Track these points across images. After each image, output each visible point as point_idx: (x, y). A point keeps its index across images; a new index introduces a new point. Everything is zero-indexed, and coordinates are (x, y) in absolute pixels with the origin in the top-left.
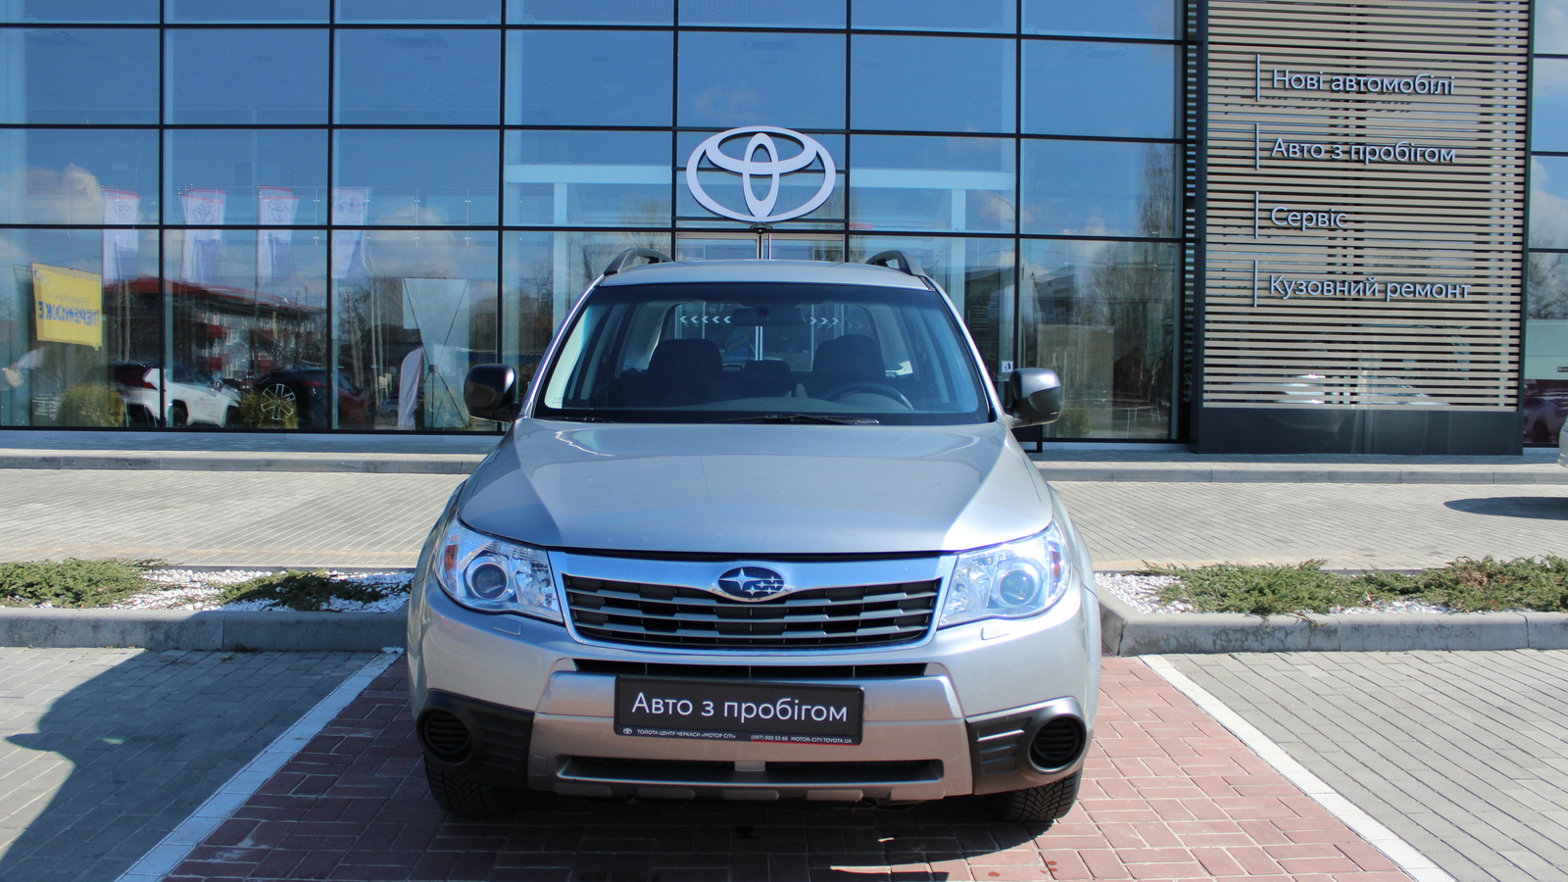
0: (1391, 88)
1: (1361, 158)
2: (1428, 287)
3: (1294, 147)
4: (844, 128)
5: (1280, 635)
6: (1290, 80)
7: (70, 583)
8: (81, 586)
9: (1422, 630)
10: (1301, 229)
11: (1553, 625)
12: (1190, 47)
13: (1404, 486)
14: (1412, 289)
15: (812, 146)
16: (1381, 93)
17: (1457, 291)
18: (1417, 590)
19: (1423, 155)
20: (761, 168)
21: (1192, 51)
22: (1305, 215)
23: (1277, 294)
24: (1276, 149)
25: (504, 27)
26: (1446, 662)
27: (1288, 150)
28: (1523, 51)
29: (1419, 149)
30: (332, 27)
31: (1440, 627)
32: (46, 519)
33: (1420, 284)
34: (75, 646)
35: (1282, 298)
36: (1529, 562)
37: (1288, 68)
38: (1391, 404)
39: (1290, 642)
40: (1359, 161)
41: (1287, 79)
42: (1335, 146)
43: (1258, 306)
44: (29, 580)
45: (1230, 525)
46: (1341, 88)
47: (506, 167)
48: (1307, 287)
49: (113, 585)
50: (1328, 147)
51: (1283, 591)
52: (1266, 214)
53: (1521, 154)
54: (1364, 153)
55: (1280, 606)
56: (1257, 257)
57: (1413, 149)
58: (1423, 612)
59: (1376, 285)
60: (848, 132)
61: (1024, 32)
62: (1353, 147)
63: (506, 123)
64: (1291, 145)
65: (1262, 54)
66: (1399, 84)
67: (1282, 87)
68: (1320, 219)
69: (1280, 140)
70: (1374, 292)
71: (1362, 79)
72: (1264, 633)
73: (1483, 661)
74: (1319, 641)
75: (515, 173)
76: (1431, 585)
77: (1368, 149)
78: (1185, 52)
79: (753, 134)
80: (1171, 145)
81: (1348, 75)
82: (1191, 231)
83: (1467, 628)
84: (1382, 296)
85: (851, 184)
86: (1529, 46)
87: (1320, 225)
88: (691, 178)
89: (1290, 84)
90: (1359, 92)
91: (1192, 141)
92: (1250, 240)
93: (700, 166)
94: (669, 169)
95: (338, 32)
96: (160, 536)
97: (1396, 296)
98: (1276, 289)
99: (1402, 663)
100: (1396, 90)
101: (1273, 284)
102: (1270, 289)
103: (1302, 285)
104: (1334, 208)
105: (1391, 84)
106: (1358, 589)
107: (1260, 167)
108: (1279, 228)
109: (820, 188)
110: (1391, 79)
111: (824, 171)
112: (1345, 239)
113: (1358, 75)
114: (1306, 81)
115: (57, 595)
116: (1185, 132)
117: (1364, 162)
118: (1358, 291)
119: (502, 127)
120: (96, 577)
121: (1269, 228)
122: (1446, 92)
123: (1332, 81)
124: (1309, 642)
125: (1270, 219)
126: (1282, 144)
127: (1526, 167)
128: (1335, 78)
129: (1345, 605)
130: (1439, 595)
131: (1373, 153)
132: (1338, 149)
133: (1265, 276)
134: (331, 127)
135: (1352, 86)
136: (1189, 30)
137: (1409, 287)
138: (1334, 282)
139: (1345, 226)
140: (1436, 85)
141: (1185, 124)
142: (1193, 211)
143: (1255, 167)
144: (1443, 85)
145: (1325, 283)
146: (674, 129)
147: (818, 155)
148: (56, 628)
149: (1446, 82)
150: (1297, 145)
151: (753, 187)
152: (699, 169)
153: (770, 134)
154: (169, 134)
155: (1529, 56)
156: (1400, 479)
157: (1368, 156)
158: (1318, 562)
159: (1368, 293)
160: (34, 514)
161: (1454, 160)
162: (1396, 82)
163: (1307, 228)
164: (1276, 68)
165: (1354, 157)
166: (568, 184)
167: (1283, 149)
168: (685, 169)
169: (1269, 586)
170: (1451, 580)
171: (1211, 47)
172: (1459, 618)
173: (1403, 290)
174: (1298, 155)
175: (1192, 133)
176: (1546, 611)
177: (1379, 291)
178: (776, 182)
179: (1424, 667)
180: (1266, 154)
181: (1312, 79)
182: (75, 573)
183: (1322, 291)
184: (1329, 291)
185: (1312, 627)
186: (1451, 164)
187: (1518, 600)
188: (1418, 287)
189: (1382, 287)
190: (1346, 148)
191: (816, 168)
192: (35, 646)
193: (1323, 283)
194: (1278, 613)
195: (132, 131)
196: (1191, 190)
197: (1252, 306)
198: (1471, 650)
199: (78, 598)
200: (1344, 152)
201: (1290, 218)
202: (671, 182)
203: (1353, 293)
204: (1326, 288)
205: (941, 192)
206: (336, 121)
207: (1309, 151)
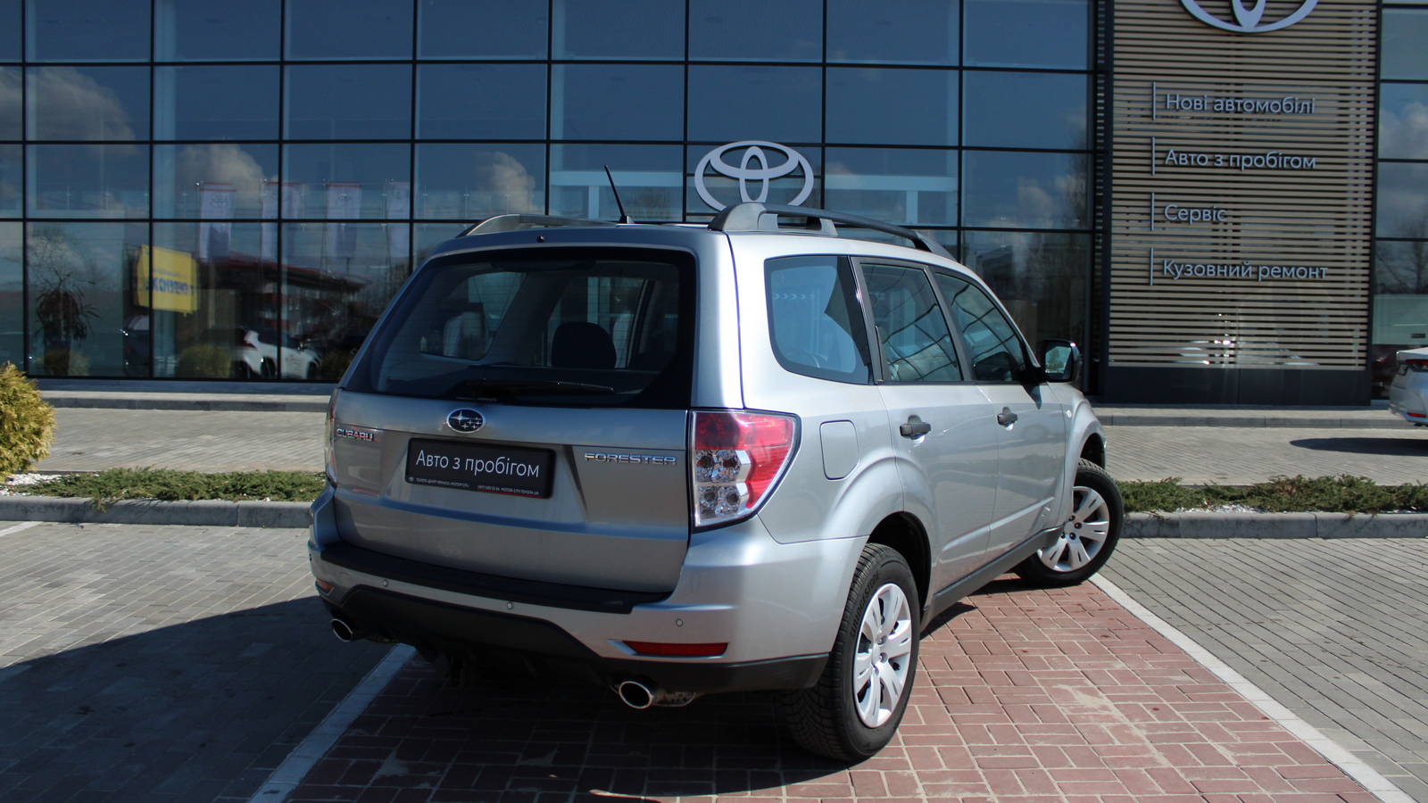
0: (1262, 109)
1: (1238, 165)
2: (1293, 269)
3: (1183, 157)
4: (820, 141)
5: (1138, 526)
6: (1180, 103)
7: (281, 486)
8: (289, 488)
9: (1240, 524)
10: (1188, 221)
11: (1336, 521)
12: (1099, 75)
13: (1268, 429)
14: (1279, 271)
15: (795, 157)
16: (1255, 112)
17: (1317, 273)
18: (1242, 497)
19: (1288, 162)
20: (754, 174)
21: (1101, 79)
22: (1192, 211)
23: (1169, 275)
24: (1169, 158)
25: (550, 62)
26: (1255, 545)
27: (1178, 159)
28: (1371, 78)
29: (1285, 158)
30: (414, 62)
31: (1253, 522)
32: (221, 446)
33: (1286, 267)
34: (294, 527)
35: (1172, 278)
36: (1328, 479)
37: (1178, 93)
38: (1270, 364)
39: (1144, 531)
40: (1236, 168)
41: (1177, 102)
42: (1217, 156)
43: (1154, 284)
44: (253, 483)
45: (1121, 457)
46: (1222, 109)
47: (551, 173)
48: (1193, 270)
49: (309, 487)
50: (1211, 156)
51: (1143, 497)
52: (1159, 211)
53: (1369, 161)
54: (1241, 161)
55: (1138, 506)
56: (1153, 246)
57: (1280, 158)
58: (1244, 512)
59: (1250, 268)
60: (824, 145)
61: (965, 64)
62: (1232, 157)
63: (552, 138)
64: (1181, 155)
65: (1157, 81)
66: (1269, 105)
67: (1172, 107)
68: (1204, 215)
69: (1172, 151)
70: (1248, 273)
71: (1239, 102)
72: (1126, 524)
73: (1281, 545)
74: (1165, 530)
75: (559, 178)
76: (1253, 493)
77: (1244, 158)
78: (1095, 79)
79: (748, 147)
80: (1085, 155)
81: (1228, 98)
82: (1100, 224)
83: (1272, 522)
84: (1254, 277)
85: (826, 187)
86: (1377, 74)
87: (1204, 219)
88: (698, 182)
89: (1180, 106)
90: (1236, 112)
91: (1101, 152)
92: (1146, 231)
93: (707, 172)
94: (680, 175)
95: (419, 67)
96: (311, 458)
97: (1266, 277)
98: (1168, 271)
99: (1223, 545)
100: (1267, 110)
101: (1166, 267)
102: (1162, 271)
103: (1189, 268)
104: (1215, 206)
105: (1262, 105)
106: (1199, 497)
107: (1156, 172)
108: (1172, 222)
109: (801, 190)
110: (1262, 101)
111: (804, 177)
112: (1225, 230)
113: (1237, 98)
114: (1193, 102)
115: (273, 494)
116: (1095, 144)
117: (1240, 168)
118: (1235, 273)
119: (548, 142)
120: (297, 482)
121: (1164, 222)
122: (1308, 111)
123: (1215, 103)
124: (1159, 531)
125: (1163, 214)
126: (1174, 155)
127: (1374, 171)
128: (1217, 101)
129: (1188, 507)
130: (1257, 501)
131: (1247, 161)
132: (1219, 158)
133: (1159, 260)
134: (413, 141)
135: (1230, 107)
136: (1099, 62)
137: (1276, 270)
138: (1216, 265)
139: (1225, 220)
140: (1300, 105)
141: (1095, 138)
142: (1101, 207)
143: (1151, 172)
144: (1306, 106)
145: (1208, 267)
146: (685, 143)
147: (799, 164)
148: (280, 515)
149: (1308, 104)
150: (1185, 155)
151: (748, 189)
152: (704, 175)
153: (761, 147)
154: (286, 147)
155: (1377, 81)
156: (1264, 423)
157: (1244, 164)
158: (1175, 479)
159: (1243, 274)
160: (209, 444)
161: (1314, 167)
162: (1267, 104)
163: (1193, 221)
164: (1169, 93)
165: (1232, 164)
166: (600, 187)
167: (1174, 158)
168: (693, 175)
169: (1133, 494)
170: (1267, 491)
171: (1116, 77)
172: (1267, 515)
173: (1272, 271)
174: (1186, 163)
175: (1100, 144)
176: (1332, 511)
177: (1253, 273)
178: (766, 186)
179: (1238, 548)
180: (1160, 162)
181: (1198, 102)
182: (280, 479)
183: (1206, 272)
184: (1211, 273)
185: (1160, 520)
186: (1311, 169)
187: (1314, 504)
188: (1284, 269)
189: (1255, 269)
190: (1226, 157)
191: (798, 174)
192: (266, 527)
193: (1206, 266)
194: (1137, 511)
195: (258, 145)
196: (1100, 191)
197: (1148, 284)
198: (1275, 538)
199: (289, 496)
200: (1224, 160)
201: (1180, 214)
202: (682, 185)
203: (1231, 274)
204: (1209, 270)
205: (898, 193)
206: (417, 137)
207: (1195, 160)
